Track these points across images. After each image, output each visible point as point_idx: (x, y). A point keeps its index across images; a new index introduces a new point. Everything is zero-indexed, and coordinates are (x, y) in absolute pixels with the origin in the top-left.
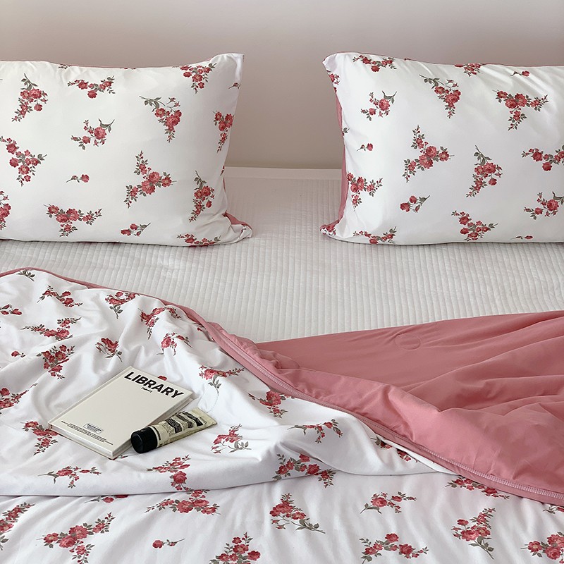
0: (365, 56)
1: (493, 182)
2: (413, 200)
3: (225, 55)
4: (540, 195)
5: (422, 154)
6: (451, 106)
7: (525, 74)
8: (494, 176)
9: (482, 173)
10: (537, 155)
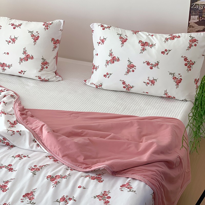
0: (103, 24)
1: (133, 71)
2: (107, 74)
3: (58, 20)
4: (149, 78)
5: (111, 58)
6: (123, 43)
7: (152, 36)
8: (133, 69)
9: (130, 67)
10: (148, 64)
